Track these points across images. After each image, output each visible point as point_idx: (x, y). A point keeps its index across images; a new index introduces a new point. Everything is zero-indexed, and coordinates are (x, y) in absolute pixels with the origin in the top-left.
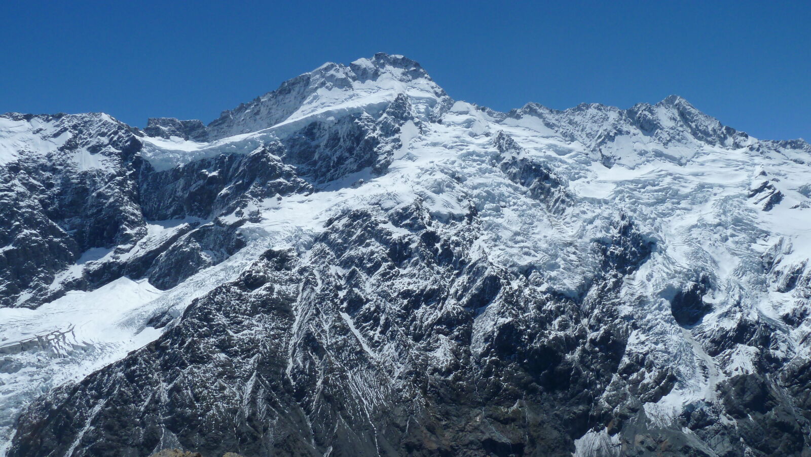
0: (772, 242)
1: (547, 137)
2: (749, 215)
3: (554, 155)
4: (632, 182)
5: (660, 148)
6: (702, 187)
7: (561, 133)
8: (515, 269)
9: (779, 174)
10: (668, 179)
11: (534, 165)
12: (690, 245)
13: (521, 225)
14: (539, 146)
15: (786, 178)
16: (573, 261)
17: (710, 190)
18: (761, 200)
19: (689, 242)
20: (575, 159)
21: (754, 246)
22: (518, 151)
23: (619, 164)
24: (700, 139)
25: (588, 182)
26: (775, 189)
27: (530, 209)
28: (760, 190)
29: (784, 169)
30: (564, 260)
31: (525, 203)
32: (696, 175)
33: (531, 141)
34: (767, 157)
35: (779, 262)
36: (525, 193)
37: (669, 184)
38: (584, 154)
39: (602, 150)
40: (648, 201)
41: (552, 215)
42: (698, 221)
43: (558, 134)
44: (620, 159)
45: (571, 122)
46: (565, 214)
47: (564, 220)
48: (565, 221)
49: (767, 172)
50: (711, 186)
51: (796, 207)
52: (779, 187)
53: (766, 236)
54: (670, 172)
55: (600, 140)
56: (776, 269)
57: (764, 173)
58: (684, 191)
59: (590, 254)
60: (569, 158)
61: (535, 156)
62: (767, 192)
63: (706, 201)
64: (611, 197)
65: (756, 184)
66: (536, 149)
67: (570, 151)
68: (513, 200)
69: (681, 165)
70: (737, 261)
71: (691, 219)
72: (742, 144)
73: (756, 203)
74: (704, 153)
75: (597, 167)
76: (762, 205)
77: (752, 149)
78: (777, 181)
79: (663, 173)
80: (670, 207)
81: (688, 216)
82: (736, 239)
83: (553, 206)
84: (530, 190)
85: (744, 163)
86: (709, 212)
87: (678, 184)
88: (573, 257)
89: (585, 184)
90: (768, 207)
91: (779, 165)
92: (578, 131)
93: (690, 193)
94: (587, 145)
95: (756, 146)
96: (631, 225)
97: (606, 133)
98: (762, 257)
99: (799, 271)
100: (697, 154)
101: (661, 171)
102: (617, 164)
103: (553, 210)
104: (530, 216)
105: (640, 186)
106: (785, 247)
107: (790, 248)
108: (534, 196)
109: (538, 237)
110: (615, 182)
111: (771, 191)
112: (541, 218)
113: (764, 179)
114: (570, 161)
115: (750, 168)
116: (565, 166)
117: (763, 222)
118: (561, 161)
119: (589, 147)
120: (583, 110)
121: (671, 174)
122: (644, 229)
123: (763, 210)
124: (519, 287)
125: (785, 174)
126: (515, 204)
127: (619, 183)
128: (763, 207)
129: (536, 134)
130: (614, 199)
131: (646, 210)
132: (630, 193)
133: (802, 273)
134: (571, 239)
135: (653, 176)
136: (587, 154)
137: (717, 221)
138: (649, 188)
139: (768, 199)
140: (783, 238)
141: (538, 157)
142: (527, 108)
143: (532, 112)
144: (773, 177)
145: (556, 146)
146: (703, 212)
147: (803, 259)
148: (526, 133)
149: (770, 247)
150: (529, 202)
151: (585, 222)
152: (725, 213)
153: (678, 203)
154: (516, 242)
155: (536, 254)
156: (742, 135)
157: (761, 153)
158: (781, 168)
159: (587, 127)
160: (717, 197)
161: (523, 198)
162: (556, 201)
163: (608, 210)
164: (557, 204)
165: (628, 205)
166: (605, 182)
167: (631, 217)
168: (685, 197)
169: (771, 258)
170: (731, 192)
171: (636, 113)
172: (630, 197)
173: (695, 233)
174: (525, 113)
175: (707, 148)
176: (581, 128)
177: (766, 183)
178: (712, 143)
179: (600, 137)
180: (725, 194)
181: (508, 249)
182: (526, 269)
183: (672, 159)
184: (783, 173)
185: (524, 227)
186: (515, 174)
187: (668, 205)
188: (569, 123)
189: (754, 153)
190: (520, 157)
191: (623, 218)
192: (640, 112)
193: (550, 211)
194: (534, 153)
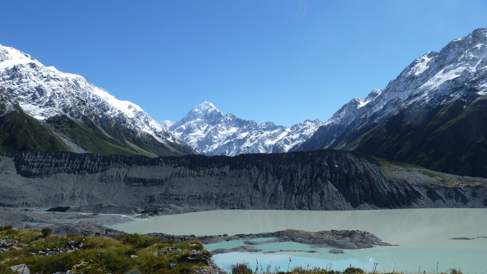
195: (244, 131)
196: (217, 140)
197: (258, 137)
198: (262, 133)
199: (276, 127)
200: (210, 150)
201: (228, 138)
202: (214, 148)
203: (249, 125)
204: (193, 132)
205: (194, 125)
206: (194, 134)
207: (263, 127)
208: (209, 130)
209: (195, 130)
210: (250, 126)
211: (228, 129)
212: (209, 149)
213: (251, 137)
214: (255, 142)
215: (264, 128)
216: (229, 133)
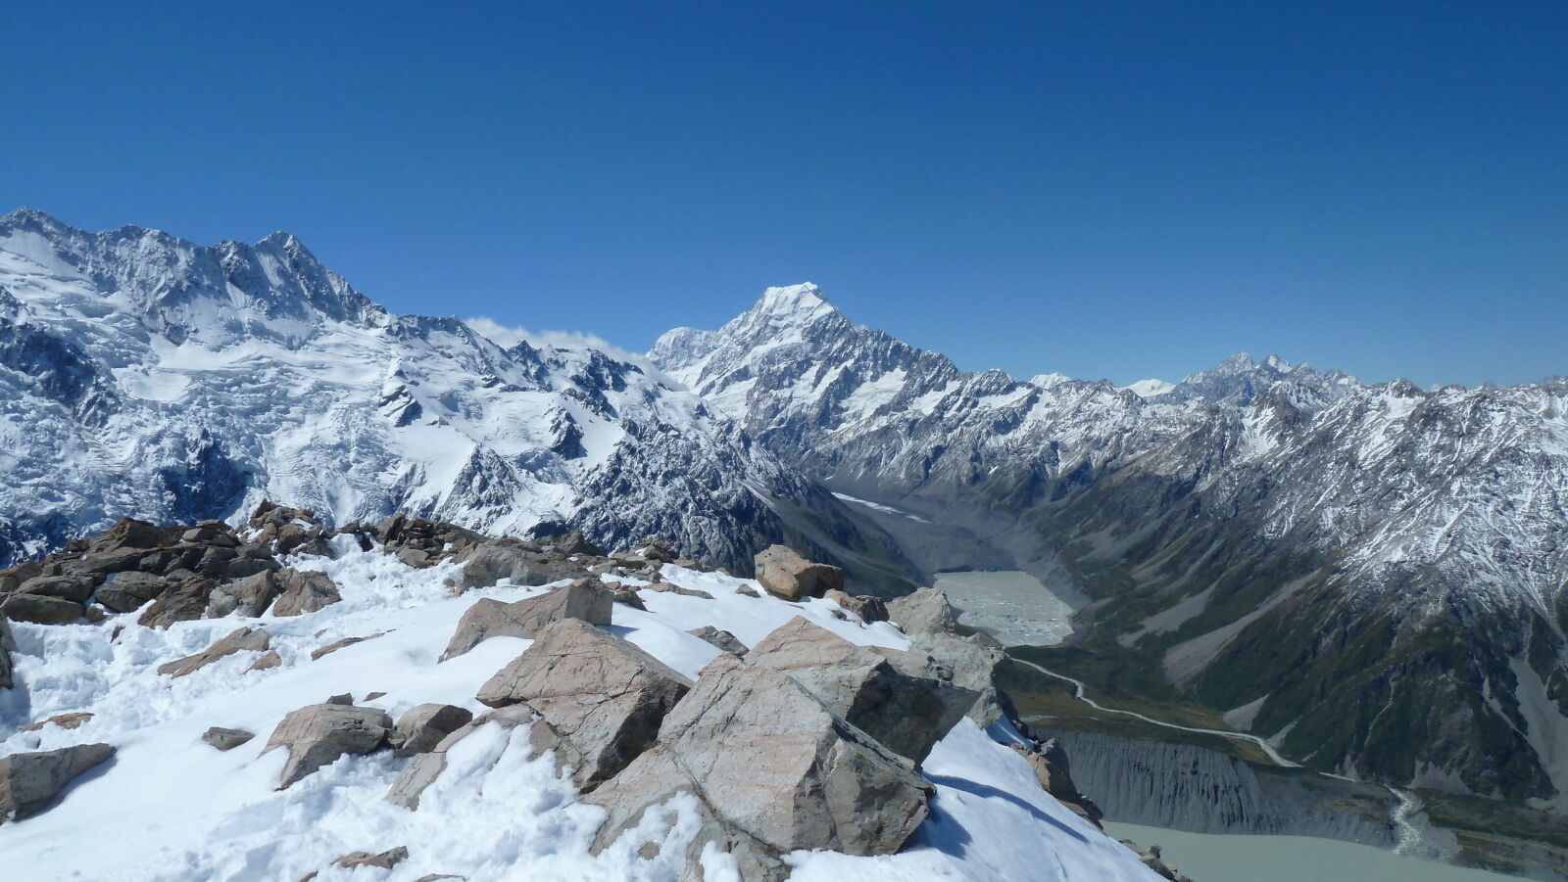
0: (403, 469)
1: (64, 280)
2: (377, 432)
3: (81, 318)
4: (217, 374)
5: (262, 318)
6: (319, 387)
7: (90, 274)
8: (29, 522)
9: (419, 374)
10: (272, 372)
11: (47, 337)
12: (300, 475)
13: (29, 445)
14: (48, 296)
15: (427, 380)
16: (125, 504)
17: (330, 392)
18: (394, 411)
19: (298, 470)
20: (118, 324)
21: (382, 476)
22: (12, 309)
23: (193, 340)
24: (321, 307)
25: (145, 372)
26: (411, 398)
27: (44, 417)
28: (393, 398)
29: (426, 364)
30: (112, 502)
31: (33, 406)
32: (311, 367)
33: (31, 283)
34: (408, 346)
35: (409, 496)
36: (30, 386)
37: (272, 380)
38: (134, 317)
39: (166, 314)
40: (241, 406)
41: (83, 426)
42: (312, 440)
43: (87, 278)
44: (196, 331)
45: (109, 257)
46: (107, 426)
47: (105, 435)
48: (108, 437)
49: (405, 371)
50: (333, 387)
51: (434, 423)
52: (418, 395)
53: (396, 462)
54: (275, 359)
55: (162, 295)
56: (405, 506)
57: (400, 373)
58: (296, 392)
59: (153, 491)
60: (105, 323)
61: (48, 321)
62: (403, 399)
63: (325, 410)
64: (184, 399)
65: (390, 388)
66: (44, 303)
67: (111, 310)
68: (11, 402)
69: (291, 348)
70: (361, 496)
71: (302, 437)
72: (378, 322)
73: (388, 416)
74: (326, 333)
75: (158, 342)
76: (394, 419)
77: (389, 331)
78: (417, 384)
79: (264, 361)
80: (274, 417)
81: (297, 431)
82: (360, 466)
83: (85, 412)
84: (42, 382)
85: (377, 352)
86: (327, 427)
87: (286, 381)
88: (125, 498)
89: (139, 374)
90: (404, 421)
91: (422, 359)
92: (122, 274)
93: (303, 396)
94: (142, 301)
95: (395, 328)
96: (216, 445)
97: (172, 285)
98: (390, 491)
99: (431, 507)
100: (314, 335)
101: (261, 357)
102: (191, 339)
103: (85, 419)
104: (46, 430)
105: (229, 381)
106: (417, 478)
107: (422, 478)
108: (48, 391)
109: (62, 466)
110: (187, 373)
111: (406, 399)
112: (66, 433)
113: (397, 383)
114: (110, 330)
115: (385, 362)
116: (103, 340)
117: (394, 443)
118: (93, 329)
119: (142, 305)
120: (132, 239)
121: (275, 365)
122: (235, 453)
123: (397, 426)
124: (39, 550)
125: (428, 374)
126: (15, 409)
127: (198, 376)
128: (395, 422)
129: (39, 270)
130: (190, 402)
131: (236, 421)
132: (213, 394)
133: (432, 510)
134: (120, 469)
135: (248, 365)
136: (139, 318)
137: (336, 440)
138: (247, 386)
139: (402, 411)
140: (415, 465)
141: (52, 322)
142: (20, 216)
143: (31, 225)
144: (410, 379)
145: (80, 298)
146: (318, 427)
147: (436, 492)
148: (19, 266)
149: (399, 477)
150: (40, 404)
151: (141, 441)
152: (347, 428)
153: (287, 411)
154: (26, 477)
155: (63, 496)
156: (377, 308)
157: (401, 339)
158: (423, 364)
159: (139, 270)
160: (338, 405)
161: (27, 399)
162: (90, 404)
163: (179, 422)
164: (92, 411)
165: (211, 414)
166: (173, 371)
167: (215, 435)
168: (297, 401)
169: (400, 492)
170: (358, 398)
171: (224, 255)
172: (216, 402)
173: (308, 456)
174: (18, 226)
175: (330, 323)
176: (127, 270)
177: (403, 388)
178: (338, 316)
179: (161, 290)
180: (350, 400)
181: (10, 489)
182: (46, 520)
183: (277, 337)
184: (424, 371)
185: (36, 450)
186: (9, 350)
187: (272, 414)
188: (104, 257)
189: (391, 338)
190: (20, 321)
191: (205, 435)
192: (230, 255)
193: (79, 420)
194: (43, 313)
195: (924, 390)
196: (848, 413)
197: (965, 417)
198: (975, 404)
199: (1011, 388)
200: (834, 445)
201: (881, 411)
202: (845, 441)
203: (935, 372)
204: (782, 387)
205: (782, 366)
206: (785, 393)
207: (977, 387)
208: (826, 382)
209: (786, 383)
210: (938, 375)
211: (875, 378)
212: (831, 441)
213: (947, 415)
214: (957, 431)
215: (979, 391)
216: (880, 392)
